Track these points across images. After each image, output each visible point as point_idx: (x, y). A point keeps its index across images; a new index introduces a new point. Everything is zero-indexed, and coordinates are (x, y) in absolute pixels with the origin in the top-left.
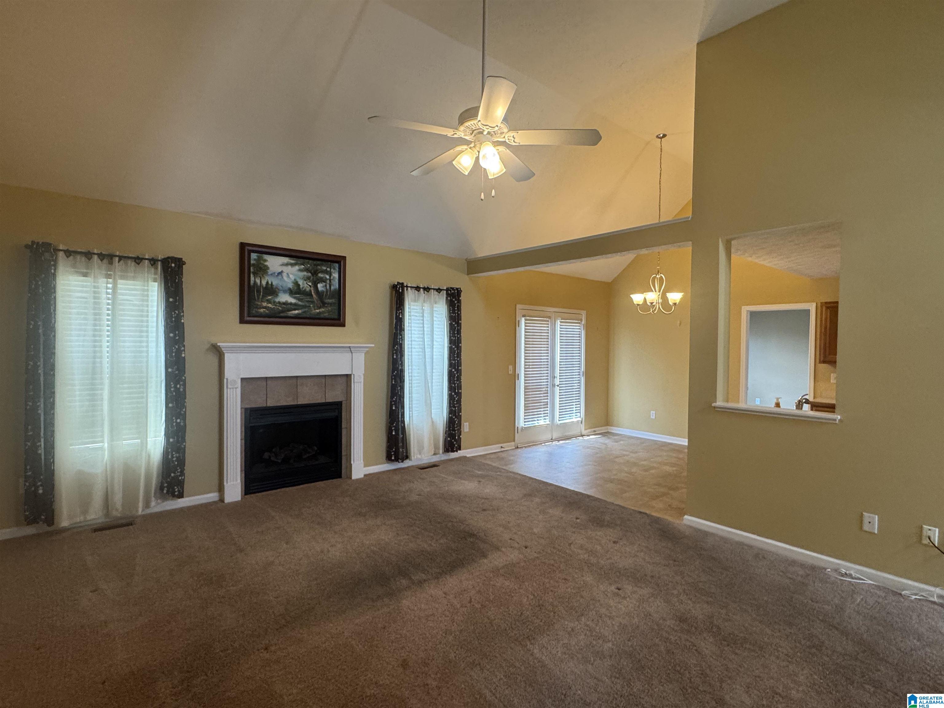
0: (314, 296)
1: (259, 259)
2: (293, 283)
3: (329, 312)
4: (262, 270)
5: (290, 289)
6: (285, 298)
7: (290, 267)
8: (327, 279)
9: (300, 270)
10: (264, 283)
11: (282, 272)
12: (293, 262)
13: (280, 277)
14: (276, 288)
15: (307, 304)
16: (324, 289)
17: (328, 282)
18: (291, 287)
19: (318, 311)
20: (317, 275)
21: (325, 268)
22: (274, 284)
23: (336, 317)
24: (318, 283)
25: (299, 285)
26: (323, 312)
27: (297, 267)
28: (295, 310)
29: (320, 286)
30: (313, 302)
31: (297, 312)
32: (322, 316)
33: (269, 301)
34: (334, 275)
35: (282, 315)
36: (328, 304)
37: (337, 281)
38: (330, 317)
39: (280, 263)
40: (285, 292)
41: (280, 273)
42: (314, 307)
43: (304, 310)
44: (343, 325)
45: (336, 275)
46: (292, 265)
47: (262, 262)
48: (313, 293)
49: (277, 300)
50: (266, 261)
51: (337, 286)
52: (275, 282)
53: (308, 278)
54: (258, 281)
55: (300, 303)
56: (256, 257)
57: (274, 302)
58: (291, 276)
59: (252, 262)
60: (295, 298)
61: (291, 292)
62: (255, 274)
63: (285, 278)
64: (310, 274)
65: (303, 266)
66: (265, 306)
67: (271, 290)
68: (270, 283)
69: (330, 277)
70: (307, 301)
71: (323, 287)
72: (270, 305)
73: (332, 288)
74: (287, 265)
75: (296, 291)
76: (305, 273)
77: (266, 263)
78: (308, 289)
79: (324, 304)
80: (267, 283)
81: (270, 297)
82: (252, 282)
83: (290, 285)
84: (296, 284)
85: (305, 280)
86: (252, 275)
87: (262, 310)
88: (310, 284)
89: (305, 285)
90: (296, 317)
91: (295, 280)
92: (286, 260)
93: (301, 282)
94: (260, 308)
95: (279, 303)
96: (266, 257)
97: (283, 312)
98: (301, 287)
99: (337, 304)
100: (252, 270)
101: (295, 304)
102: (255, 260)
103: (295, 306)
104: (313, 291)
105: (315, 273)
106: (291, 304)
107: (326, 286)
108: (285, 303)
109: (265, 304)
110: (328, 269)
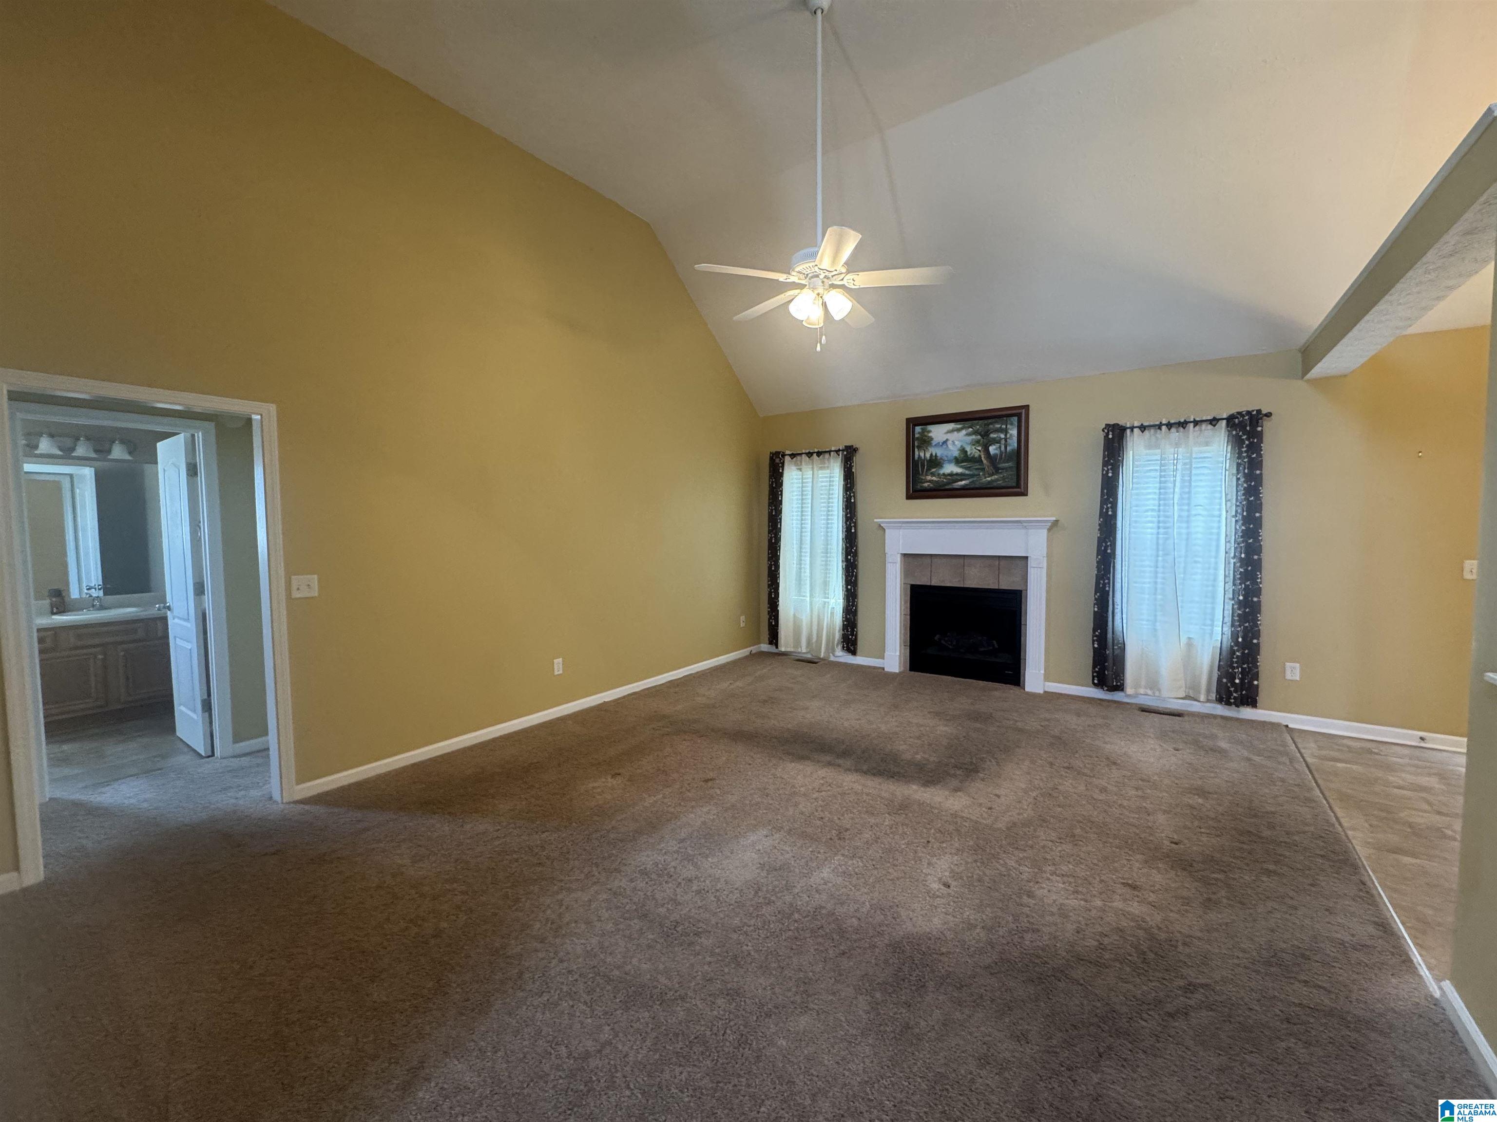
0: (985, 462)
1: (923, 430)
2: (959, 450)
3: (1004, 478)
4: (926, 442)
5: (956, 458)
6: (950, 468)
7: (955, 433)
8: (1001, 439)
9: (968, 435)
10: (928, 456)
11: (947, 440)
12: (959, 426)
13: (944, 446)
14: (941, 459)
15: (976, 472)
16: (998, 452)
17: (1003, 442)
18: (957, 455)
19: (989, 479)
20: (988, 435)
21: (999, 426)
22: (938, 455)
23: (1014, 484)
24: (990, 445)
25: (966, 452)
26: (997, 480)
27: (964, 432)
28: (961, 480)
29: (992, 449)
30: (983, 470)
31: (963, 483)
32: (995, 484)
33: (933, 474)
34: (1011, 432)
35: (947, 487)
36: (1002, 469)
37: (1015, 439)
38: (1004, 484)
39: (945, 431)
40: (950, 462)
41: (945, 442)
42: (984, 475)
43: (971, 480)
44: (1024, 494)
45: (1014, 432)
46: (958, 430)
47: (926, 433)
48: (983, 459)
49: (941, 472)
50: (930, 432)
51: (1016, 445)
52: (939, 452)
53: (978, 442)
54: (922, 454)
55: (967, 472)
56: (920, 431)
57: (939, 474)
58: (957, 443)
59: (917, 436)
60: (961, 467)
61: (957, 461)
62: (919, 447)
63: (950, 447)
64: (979, 437)
65: (971, 429)
66: (929, 479)
67: (935, 462)
68: (934, 454)
69: (1006, 435)
70: (976, 469)
71: (995, 449)
72: (934, 478)
73: (1009, 448)
74: (952, 431)
75: (963, 459)
76: (974, 437)
77: (930, 435)
78: (977, 455)
79: (997, 470)
80: (931, 455)
81: (933, 470)
82: (916, 457)
83: (956, 453)
84: (963, 451)
85: (974, 445)
86: (916, 450)
87: (926, 485)
88: (980, 448)
89: (973, 451)
90: (963, 488)
91: (962, 446)
92: (951, 426)
93: (968, 449)
94: (925, 482)
95: (944, 474)
96: (930, 428)
97: (948, 484)
98: (969, 453)
99: (1015, 469)
100: (916, 444)
101: (962, 474)
102: (919, 433)
103: (962, 477)
104: (983, 456)
105: (985, 434)
106: (957, 474)
107: (1000, 447)
108: (951, 475)
109: (929, 478)
110: (1004, 426)
